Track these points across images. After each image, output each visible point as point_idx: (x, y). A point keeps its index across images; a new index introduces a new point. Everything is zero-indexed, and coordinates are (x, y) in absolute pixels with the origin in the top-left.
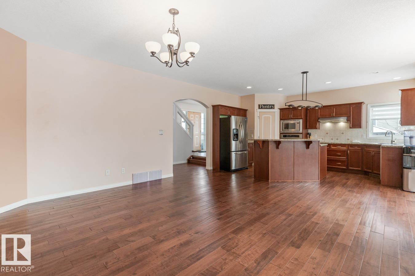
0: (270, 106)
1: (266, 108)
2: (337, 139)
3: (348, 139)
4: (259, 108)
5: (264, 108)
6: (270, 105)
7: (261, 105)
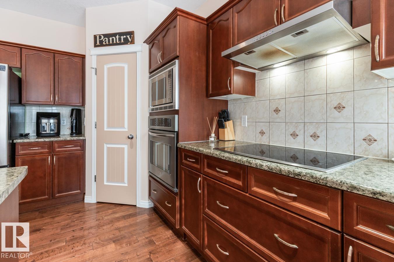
0: (122, 37)
1: (113, 44)
2: (315, 136)
3: (370, 140)
4: (96, 46)
5: (106, 45)
6: (121, 34)
7: (100, 37)
